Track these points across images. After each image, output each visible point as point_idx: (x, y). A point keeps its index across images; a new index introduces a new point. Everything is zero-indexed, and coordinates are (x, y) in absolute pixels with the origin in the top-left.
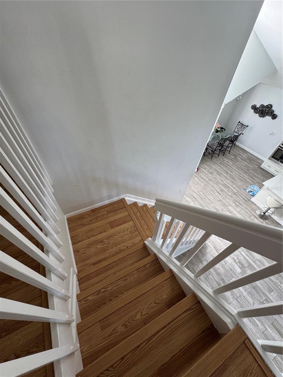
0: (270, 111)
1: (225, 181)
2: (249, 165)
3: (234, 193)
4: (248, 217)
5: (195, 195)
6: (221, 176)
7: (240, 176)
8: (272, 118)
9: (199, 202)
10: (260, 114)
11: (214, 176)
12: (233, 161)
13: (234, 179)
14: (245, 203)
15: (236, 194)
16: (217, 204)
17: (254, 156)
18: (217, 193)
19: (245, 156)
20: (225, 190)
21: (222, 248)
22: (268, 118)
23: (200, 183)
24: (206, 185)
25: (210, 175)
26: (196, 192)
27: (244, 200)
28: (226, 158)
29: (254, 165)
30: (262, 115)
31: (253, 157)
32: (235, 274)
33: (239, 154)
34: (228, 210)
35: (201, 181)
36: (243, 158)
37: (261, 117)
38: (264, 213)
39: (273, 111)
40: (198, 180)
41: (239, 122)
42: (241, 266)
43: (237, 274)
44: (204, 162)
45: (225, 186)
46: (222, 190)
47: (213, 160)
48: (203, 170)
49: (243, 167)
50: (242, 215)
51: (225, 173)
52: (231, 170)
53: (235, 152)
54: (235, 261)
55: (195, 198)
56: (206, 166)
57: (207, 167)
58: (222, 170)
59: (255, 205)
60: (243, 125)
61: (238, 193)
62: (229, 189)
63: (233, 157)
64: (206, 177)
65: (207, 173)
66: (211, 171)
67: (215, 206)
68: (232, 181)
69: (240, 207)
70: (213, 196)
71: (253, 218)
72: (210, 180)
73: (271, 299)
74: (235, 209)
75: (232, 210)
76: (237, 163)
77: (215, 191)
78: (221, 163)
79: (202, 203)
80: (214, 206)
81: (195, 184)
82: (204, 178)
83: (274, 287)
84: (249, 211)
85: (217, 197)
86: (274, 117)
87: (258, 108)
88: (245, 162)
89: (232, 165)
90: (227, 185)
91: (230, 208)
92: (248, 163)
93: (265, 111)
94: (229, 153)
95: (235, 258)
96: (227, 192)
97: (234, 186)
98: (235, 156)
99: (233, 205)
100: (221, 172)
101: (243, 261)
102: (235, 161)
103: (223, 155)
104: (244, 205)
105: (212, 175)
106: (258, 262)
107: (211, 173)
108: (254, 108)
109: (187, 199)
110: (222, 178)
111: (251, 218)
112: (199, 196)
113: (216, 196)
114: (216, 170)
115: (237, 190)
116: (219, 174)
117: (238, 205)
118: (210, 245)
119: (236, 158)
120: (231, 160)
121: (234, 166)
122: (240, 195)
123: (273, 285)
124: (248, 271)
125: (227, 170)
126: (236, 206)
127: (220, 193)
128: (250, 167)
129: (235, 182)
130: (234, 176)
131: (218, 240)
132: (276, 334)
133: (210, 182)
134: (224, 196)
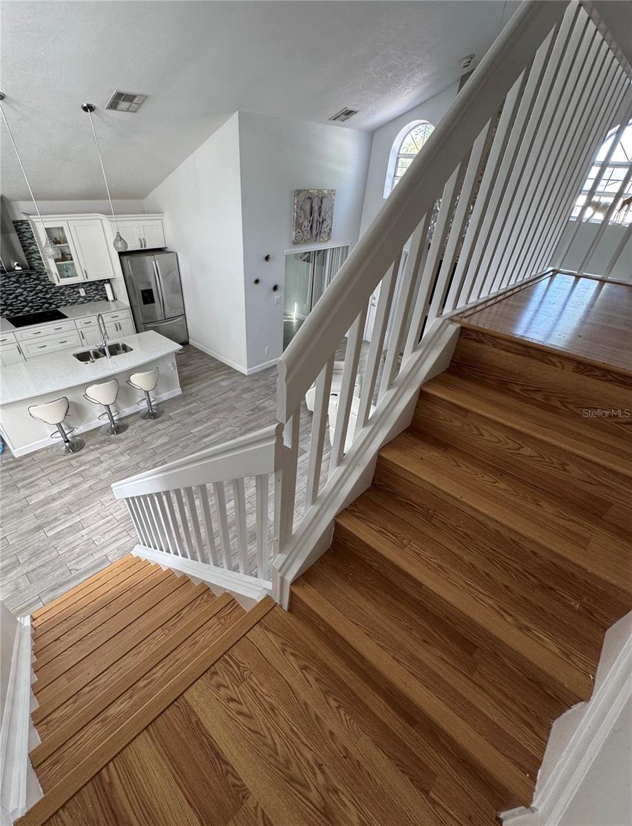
4: (74, 470)
14: (23, 470)
34: (41, 504)
38: (68, 441)
50: (64, 479)
67: (20, 532)
69: (38, 479)
74: (41, 491)
75: (42, 497)
84: (52, 465)
91: (34, 500)
99: (25, 492)
104: (32, 472)
111: (76, 465)
117: (30, 483)
126: (32, 487)
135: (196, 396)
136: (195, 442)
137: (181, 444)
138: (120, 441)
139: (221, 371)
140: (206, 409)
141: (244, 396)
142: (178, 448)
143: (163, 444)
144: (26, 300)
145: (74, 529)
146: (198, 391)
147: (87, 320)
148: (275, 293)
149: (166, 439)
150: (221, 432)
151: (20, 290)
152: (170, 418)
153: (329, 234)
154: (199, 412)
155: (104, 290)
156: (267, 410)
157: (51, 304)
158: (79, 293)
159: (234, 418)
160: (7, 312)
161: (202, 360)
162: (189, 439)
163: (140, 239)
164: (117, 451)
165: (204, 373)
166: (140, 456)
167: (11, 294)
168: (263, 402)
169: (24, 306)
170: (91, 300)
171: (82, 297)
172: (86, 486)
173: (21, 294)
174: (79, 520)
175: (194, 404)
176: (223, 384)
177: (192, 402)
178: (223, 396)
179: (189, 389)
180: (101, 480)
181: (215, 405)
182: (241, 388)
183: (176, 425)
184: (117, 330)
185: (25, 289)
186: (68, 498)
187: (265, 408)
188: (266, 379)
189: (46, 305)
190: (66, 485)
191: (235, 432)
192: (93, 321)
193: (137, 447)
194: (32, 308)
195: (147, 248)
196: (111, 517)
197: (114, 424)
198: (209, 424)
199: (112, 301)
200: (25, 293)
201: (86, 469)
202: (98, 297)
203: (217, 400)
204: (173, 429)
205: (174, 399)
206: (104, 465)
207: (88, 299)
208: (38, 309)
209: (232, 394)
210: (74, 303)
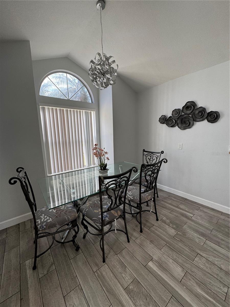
0: (197, 112)
8: (209, 121)
10: (180, 126)
17: (222, 213)
30: (184, 125)
33: (181, 214)
37: (185, 129)
39: (204, 109)
53: (172, 210)
86: (214, 117)
87: (170, 117)
93: (185, 116)
94: (157, 220)
103: (141, 231)
108: (164, 120)
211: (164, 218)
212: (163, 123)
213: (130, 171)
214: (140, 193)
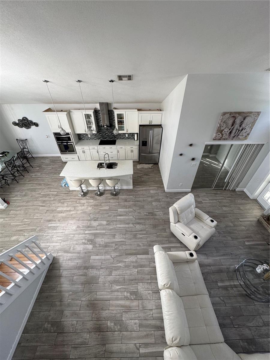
0: (29, 122)
1: (42, 192)
2: (54, 166)
3: (55, 196)
4: (75, 204)
5: (19, 228)
6: (36, 190)
7: (53, 179)
8: (35, 126)
9: (28, 229)
10: (25, 127)
11: (29, 196)
12: (40, 171)
13: (48, 185)
14: (67, 196)
15: (57, 196)
16: (46, 216)
18: (41, 208)
19: (47, 161)
20: (47, 199)
21: (71, 246)
22: (33, 127)
23: (18, 212)
24: (26, 209)
25: (25, 198)
26: (19, 223)
27: (66, 194)
28: (32, 173)
29: (58, 164)
30: (27, 127)
31: (54, 158)
32: (90, 252)
33: (42, 163)
34: (58, 212)
35: (19, 210)
36: (47, 164)
37: (28, 129)
38: (83, 192)
39: (31, 121)
40: (14, 211)
41: (17, 140)
42: (90, 243)
43: (92, 251)
44: (11, 190)
45: (45, 196)
46: (44, 201)
47: (20, 183)
48: (14, 198)
49: (51, 170)
50: (70, 206)
51: (38, 185)
52: (42, 179)
53: (38, 163)
54: (84, 244)
55: (21, 230)
56: (16, 193)
57: (19, 193)
58: (35, 185)
59: (75, 191)
60: (22, 140)
61: (58, 193)
62: (50, 196)
63: (39, 168)
64: (22, 202)
65: (20, 198)
66: (24, 193)
67: (46, 219)
68: (48, 188)
69: (66, 202)
70: (39, 213)
71: (79, 201)
72: (28, 202)
73: (117, 241)
74: (63, 207)
75: (61, 209)
76: (45, 171)
77: (38, 207)
78: (30, 181)
79: (32, 228)
80: (44, 220)
81: (13, 218)
82: (20, 205)
83: (115, 232)
84: (73, 199)
85: (43, 210)
86: (37, 125)
87: (18, 123)
88: (50, 165)
89: (42, 175)
90: (46, 194)
92: (53, 165)
93: (25, 123)
94: (33, 168)
95: (84, 241)
96: (49, 199)
97: (52, 190)
98: (39, 166)
99: (60, 204)
100: (35, 187)
101: (90, 237)
102: (42, 170)
103: (28, 173)
104: (68, 198)
105: (27, 196)
106: (99, 227)
107: (25, 196)
108: (15, 124)
109: (12, 240)
110: (38, 191)
111: (78, 202)
112: (25, 224)
113: (41, 210)
114: (28, 190)
115: (56, 192)
116: (34, 190)
117: (64, 202)
118: (59, 254)
119: (42, 167)
120: (38, 172)
121: (44, 175)
122: (60, 193)
123: (113, 231)
124: (97, 240)
125: (39, 182)
126: (63, 204)
127: (44, 205)
128: (56, 167)
129: (51, 186)
130: (48, 182)
131: (64, 243)
132: (130, 257)
133: (30, 204)
134: (48, 205)
135: (136, 193)
136: (114, 216)
137: (109, 214)
138: (96, 200)
139: (157, 184)
140: (133, 201)
141: (154, 203)
142: (107, 215)
143: (105, 209)
144: (108, 135)
145: (55, 228)
146: (139, 191)
147: (121, 147)
148: (192, 161)
149: (107, 208)
150: (127, 217)
151: (107, 132)
152: (118, 199)
153: (246, 136)
154: (129, 201)
155: (134, 136)
156: (155, 217)
157: (115, 138)
158: (126, 135)
159: (139, 213)
160: (102, 138)
161: (155, 175)
162: (114, 213)
163: (150, 121)
164: (91, 204)
165: (149, 182)
166: (94, 210)
167: (104, 133)
168: (158, 212)
169: (107, 137)
170: (129, 139)
171: (126, 137)
172: (72, 213)
173: (107, 133)
174: (58, 225)
175: (132, 197)
176: (152, 192)
177: (131, 195)
178: (145, 199)
179: (137, 188)
180: (77, 213)
181: (138, 201)
182: (156, 198)
183: (116, 203)
184: (131, 152)
185: (108, 132)
186: (63, 215)
187: (156, 215)
188: (172, 199)
189: (114, 138)
190: (68, 209)
191: (132, 221)
192: (123, 147)
193: (97, 205)
194: (109, 138)
195: (152, 124)
196: (64, 231)
197: (99, 192)
198: (127, 210)
199: (136, 141)
200: (108, 133)
201: (78, 206)
202: (132, 138)
203: (141, 199)
204: (114, 205)
205: (127, 190)
206: (83, 207)
207: (128, 138)
208: (111, 139)
209: (150, 199)
210: (123, 139)
211: (35, 166)
212: (16, 126)
213: (13, 157)
214: (21, 162)
